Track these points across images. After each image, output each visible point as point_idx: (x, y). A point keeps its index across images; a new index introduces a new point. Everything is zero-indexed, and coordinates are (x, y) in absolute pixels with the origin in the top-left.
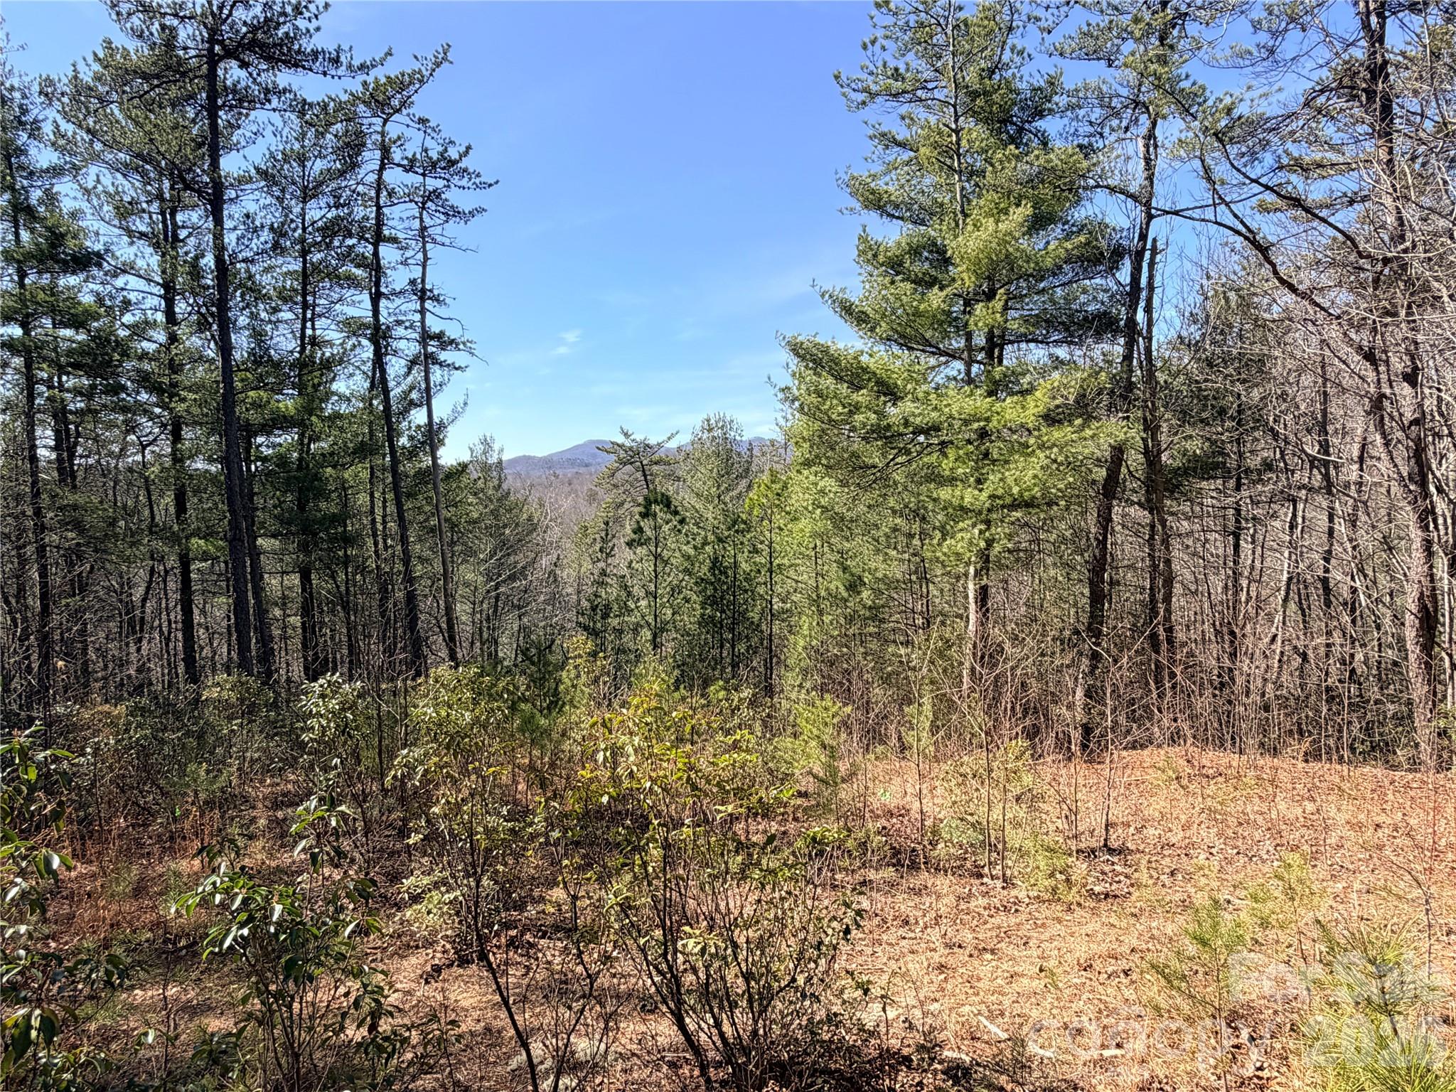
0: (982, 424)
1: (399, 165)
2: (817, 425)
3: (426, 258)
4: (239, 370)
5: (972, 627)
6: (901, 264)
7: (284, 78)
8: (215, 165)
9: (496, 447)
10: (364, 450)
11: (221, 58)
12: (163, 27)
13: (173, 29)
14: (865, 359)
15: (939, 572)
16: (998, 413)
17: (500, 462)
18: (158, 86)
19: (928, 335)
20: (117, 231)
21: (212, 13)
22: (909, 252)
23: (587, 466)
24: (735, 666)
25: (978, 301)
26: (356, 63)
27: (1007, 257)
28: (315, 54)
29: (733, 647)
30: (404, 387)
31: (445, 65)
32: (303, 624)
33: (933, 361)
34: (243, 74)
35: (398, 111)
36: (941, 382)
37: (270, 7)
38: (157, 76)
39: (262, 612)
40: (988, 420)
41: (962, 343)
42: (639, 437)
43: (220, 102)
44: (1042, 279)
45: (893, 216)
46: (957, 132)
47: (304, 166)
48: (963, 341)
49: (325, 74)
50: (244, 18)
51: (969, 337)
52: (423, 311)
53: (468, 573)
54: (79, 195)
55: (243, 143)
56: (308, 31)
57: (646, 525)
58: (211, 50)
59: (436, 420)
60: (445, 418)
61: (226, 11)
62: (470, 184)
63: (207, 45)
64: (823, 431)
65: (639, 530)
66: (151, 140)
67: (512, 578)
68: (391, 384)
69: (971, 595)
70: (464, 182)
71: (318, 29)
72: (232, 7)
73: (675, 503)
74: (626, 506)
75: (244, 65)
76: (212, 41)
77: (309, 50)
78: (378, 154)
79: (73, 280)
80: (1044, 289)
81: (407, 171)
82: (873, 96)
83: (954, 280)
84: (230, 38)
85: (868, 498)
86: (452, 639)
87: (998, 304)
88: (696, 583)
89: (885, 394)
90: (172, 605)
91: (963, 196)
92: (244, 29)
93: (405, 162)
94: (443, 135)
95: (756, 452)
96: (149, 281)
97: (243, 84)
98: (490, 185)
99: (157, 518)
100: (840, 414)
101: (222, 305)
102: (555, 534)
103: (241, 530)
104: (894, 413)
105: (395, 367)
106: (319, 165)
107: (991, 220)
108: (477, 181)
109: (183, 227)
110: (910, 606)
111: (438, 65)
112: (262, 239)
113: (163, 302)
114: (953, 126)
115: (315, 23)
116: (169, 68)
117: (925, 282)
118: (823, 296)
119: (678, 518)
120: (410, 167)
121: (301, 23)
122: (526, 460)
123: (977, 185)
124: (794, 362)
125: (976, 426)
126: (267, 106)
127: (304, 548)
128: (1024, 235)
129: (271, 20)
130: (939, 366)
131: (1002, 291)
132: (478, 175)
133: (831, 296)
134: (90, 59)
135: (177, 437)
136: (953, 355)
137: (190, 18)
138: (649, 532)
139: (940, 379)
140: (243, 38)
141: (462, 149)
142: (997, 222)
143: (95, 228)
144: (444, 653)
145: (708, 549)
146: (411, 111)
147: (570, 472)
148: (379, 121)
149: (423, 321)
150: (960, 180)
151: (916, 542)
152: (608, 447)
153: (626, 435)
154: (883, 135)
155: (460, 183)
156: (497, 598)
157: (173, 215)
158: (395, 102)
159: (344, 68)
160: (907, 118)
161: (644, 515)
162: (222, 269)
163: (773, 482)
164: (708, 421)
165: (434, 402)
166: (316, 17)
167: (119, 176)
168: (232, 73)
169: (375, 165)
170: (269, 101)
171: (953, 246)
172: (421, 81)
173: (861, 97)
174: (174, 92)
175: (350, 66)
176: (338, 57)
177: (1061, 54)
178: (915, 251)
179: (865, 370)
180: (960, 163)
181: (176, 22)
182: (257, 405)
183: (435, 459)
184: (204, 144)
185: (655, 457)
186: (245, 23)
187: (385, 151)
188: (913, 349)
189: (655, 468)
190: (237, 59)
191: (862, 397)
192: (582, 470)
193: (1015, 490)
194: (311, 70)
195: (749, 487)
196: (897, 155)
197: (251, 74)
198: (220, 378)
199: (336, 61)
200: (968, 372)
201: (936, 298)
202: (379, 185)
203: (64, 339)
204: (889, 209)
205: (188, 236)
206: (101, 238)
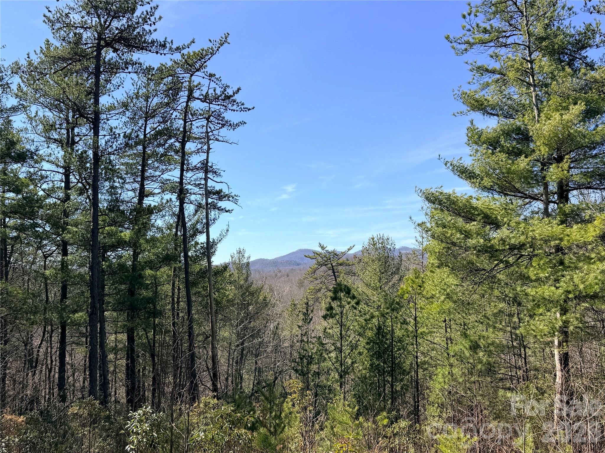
0: (557, 242)
1: (198, 99)
2: (444, 245)
3: (209, 148)
4: (102, 215)
5: (558, 380)
6: (498, 142)
7: (136, 56)
8: (97, 102)
9: (246, 255)
10: (168, 259)
11: (103, 47)
12: (75, 34)
13: (80, 35)
14: (474, 202)
15: (532, 341)
16: (568, 235)
17: (248, 263)
18: (70, 64)
19: (518, 185)
20: (43, 139)
21: (101, 25)
22: (503, 135)
23: (298, 265)
24: (394, 399)
25: (551, 164)
26: (174, 46)
27: (569, 136)
28: (153, 42)
29: (392, 386)
30: (193, 221)
31: (226, 45)
32: (127, 365)
33: (520, 202)
34: (115, 55)
35: (198, 70)
36: (528, 215)
37: (131, 20)
38: (71, 59)
39: (104, 356)
40: (561, 240)
41: (541, 189)
42: (330, 248)
43: (102, 70)
44: (594, 148)
45: (491, 114)
46: (531, 62)
47: (148, 101)
48: (542, 188)
49: (157, 53)
50: (117, 25)
51: (546, 186)
52: (206, 179)
53: (225, 333)
54: (27, 121)
55: (112, 89)
56: (150, 31)
57: (334, 304)
58: (99, 44)
59: (211, 240)
60: (216, 239)
61: (108, 23)
62: (238, 109)
63: (97, 41)
64: (448, 248)
65: (330, 308)
66: (64, 92)
67: (253, 337)
68: (187, 220)
69: (557, 357)
70: (235, 107)
71: (155, 30)
72: (111, 21)
73: (353, 291)
74: (323, 291)
75: (115, 50)
76: (100, 38)
77: (150, 41)
78: (187, 93)
79: (15, 166)
80: (596, 155)
81: (203, 102)
82: (471, 45)
83: (534, 151)
84: (109, 37)
85: (480, 290)
86: (215, 375)
87: (565, 165)
88: (368, 343)
89: (489, 224)
90: (54, 350)
91: (537, 100)
92: (117, 32)
93: (201, 97)
94: (223, 82)
95: (404, 258)
96: (57, 166)
97: (114, 60)
98: (249, 110)
99: (50, 298)
100: (458, 239)
101: (96, 178)
102: (278, 309)
103: (96, 308)
104: (496, 235)
105: (189, 209)
106: (156, 101)
107: (558, 113)
108: (242, 107)
109: (78, 135)
110: (514, 364)
111: (222, 44)
112: (119, 142)
113: (64, 177)
114: (529, 59)
115: (153, 28)
116: (76, 54)
117: (515, 153)
118: (446, 165)
119: (355, 300)
120: (205, 99)
121: (147, 27)
122: (262, 262)
123: (546, 93)
124: (427, 204)
125: (553, 243)
126: (126, 71)
127: (131, 318)
128: (580, 122)
129: (131, 26)
130: (525, 205)
131: (567, 157)
132: (243, 104)
133: (451, 164)
134: (38, 51)
135: (65, 253)
136: (534, 198)
137: (89, 28)
138: (337, 310)
139: (527, 213)
140: (115, 36)
141: (235, 89)
142: (561, 115)
143: (32, 138)
144: (209, 384)
145: (375, 320)
146: (206, 70)
147: (288, 268)
148: (189, 75)
149: (206, 184)
150: (535, 90)
151: (515, 319)
152: (312, 255)
153: (323, 248)
154: (479, 68)
155: (231, 108)
156: (243, 349)
157: (73, 129)
158: (197, 65)
159: (167, 49)
160: (495, 57)
161: (334, 299)
162: (97, 158)
163: (416, 278)
164: (373, 239)
165: (211, 229)
166: (154, 23)
167: (47, 110)
168: (109, 55)
169: (185, 99)
170: (127, 68)
171: (533, 129)
172: (212, 54)
173: (463, 47)
174: (78, 67)
175: (171, 49)
176: (165, 44)
177: (598, 12)
178: (507, 134)
179: (475, 209)
180: (534, 80)
181: (82, 31)
182: (110, 235)
183: (209, 262)
184: (91, 92)
185: (341, 261)
186: (117, 28)
187: (191, 91)
188: (508, 195)
189: (340, 268)
190: (112, 47)
191: (473, 226)
192: (295, 267)
193: (581, 287)
194: (150, 51)
195: (400, 280)
196: (488, 78)
197: (118, 55)
198: (91, 219)
199: (164, 46)
200: (546, 209)
201: (522, 163)
202: (186, 110)
203: (8, 198)
204: (489, 109)
205: (79, 141)
206: (35, 143)
